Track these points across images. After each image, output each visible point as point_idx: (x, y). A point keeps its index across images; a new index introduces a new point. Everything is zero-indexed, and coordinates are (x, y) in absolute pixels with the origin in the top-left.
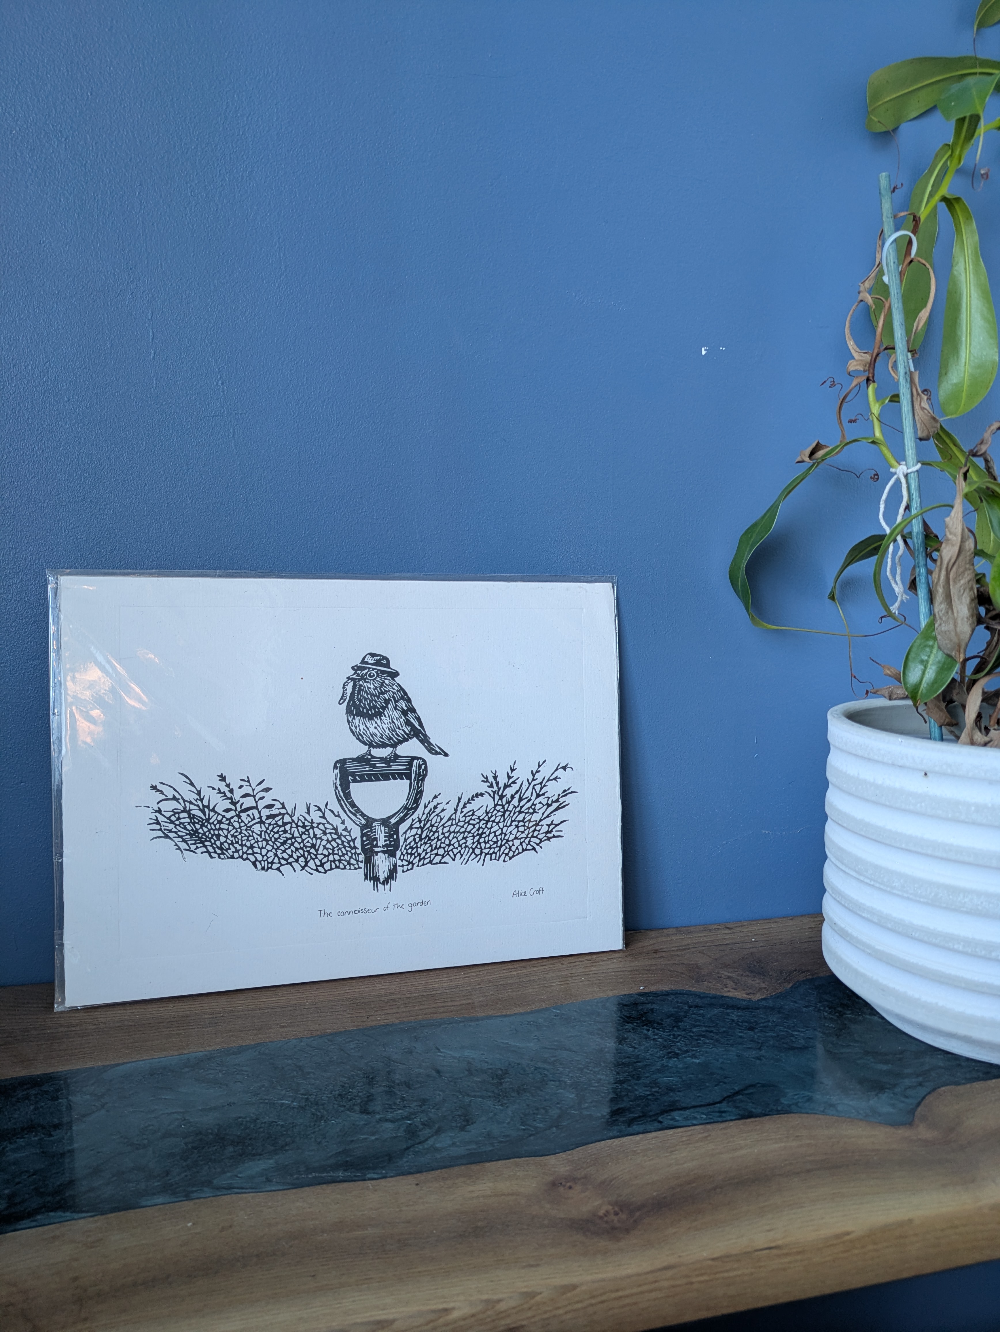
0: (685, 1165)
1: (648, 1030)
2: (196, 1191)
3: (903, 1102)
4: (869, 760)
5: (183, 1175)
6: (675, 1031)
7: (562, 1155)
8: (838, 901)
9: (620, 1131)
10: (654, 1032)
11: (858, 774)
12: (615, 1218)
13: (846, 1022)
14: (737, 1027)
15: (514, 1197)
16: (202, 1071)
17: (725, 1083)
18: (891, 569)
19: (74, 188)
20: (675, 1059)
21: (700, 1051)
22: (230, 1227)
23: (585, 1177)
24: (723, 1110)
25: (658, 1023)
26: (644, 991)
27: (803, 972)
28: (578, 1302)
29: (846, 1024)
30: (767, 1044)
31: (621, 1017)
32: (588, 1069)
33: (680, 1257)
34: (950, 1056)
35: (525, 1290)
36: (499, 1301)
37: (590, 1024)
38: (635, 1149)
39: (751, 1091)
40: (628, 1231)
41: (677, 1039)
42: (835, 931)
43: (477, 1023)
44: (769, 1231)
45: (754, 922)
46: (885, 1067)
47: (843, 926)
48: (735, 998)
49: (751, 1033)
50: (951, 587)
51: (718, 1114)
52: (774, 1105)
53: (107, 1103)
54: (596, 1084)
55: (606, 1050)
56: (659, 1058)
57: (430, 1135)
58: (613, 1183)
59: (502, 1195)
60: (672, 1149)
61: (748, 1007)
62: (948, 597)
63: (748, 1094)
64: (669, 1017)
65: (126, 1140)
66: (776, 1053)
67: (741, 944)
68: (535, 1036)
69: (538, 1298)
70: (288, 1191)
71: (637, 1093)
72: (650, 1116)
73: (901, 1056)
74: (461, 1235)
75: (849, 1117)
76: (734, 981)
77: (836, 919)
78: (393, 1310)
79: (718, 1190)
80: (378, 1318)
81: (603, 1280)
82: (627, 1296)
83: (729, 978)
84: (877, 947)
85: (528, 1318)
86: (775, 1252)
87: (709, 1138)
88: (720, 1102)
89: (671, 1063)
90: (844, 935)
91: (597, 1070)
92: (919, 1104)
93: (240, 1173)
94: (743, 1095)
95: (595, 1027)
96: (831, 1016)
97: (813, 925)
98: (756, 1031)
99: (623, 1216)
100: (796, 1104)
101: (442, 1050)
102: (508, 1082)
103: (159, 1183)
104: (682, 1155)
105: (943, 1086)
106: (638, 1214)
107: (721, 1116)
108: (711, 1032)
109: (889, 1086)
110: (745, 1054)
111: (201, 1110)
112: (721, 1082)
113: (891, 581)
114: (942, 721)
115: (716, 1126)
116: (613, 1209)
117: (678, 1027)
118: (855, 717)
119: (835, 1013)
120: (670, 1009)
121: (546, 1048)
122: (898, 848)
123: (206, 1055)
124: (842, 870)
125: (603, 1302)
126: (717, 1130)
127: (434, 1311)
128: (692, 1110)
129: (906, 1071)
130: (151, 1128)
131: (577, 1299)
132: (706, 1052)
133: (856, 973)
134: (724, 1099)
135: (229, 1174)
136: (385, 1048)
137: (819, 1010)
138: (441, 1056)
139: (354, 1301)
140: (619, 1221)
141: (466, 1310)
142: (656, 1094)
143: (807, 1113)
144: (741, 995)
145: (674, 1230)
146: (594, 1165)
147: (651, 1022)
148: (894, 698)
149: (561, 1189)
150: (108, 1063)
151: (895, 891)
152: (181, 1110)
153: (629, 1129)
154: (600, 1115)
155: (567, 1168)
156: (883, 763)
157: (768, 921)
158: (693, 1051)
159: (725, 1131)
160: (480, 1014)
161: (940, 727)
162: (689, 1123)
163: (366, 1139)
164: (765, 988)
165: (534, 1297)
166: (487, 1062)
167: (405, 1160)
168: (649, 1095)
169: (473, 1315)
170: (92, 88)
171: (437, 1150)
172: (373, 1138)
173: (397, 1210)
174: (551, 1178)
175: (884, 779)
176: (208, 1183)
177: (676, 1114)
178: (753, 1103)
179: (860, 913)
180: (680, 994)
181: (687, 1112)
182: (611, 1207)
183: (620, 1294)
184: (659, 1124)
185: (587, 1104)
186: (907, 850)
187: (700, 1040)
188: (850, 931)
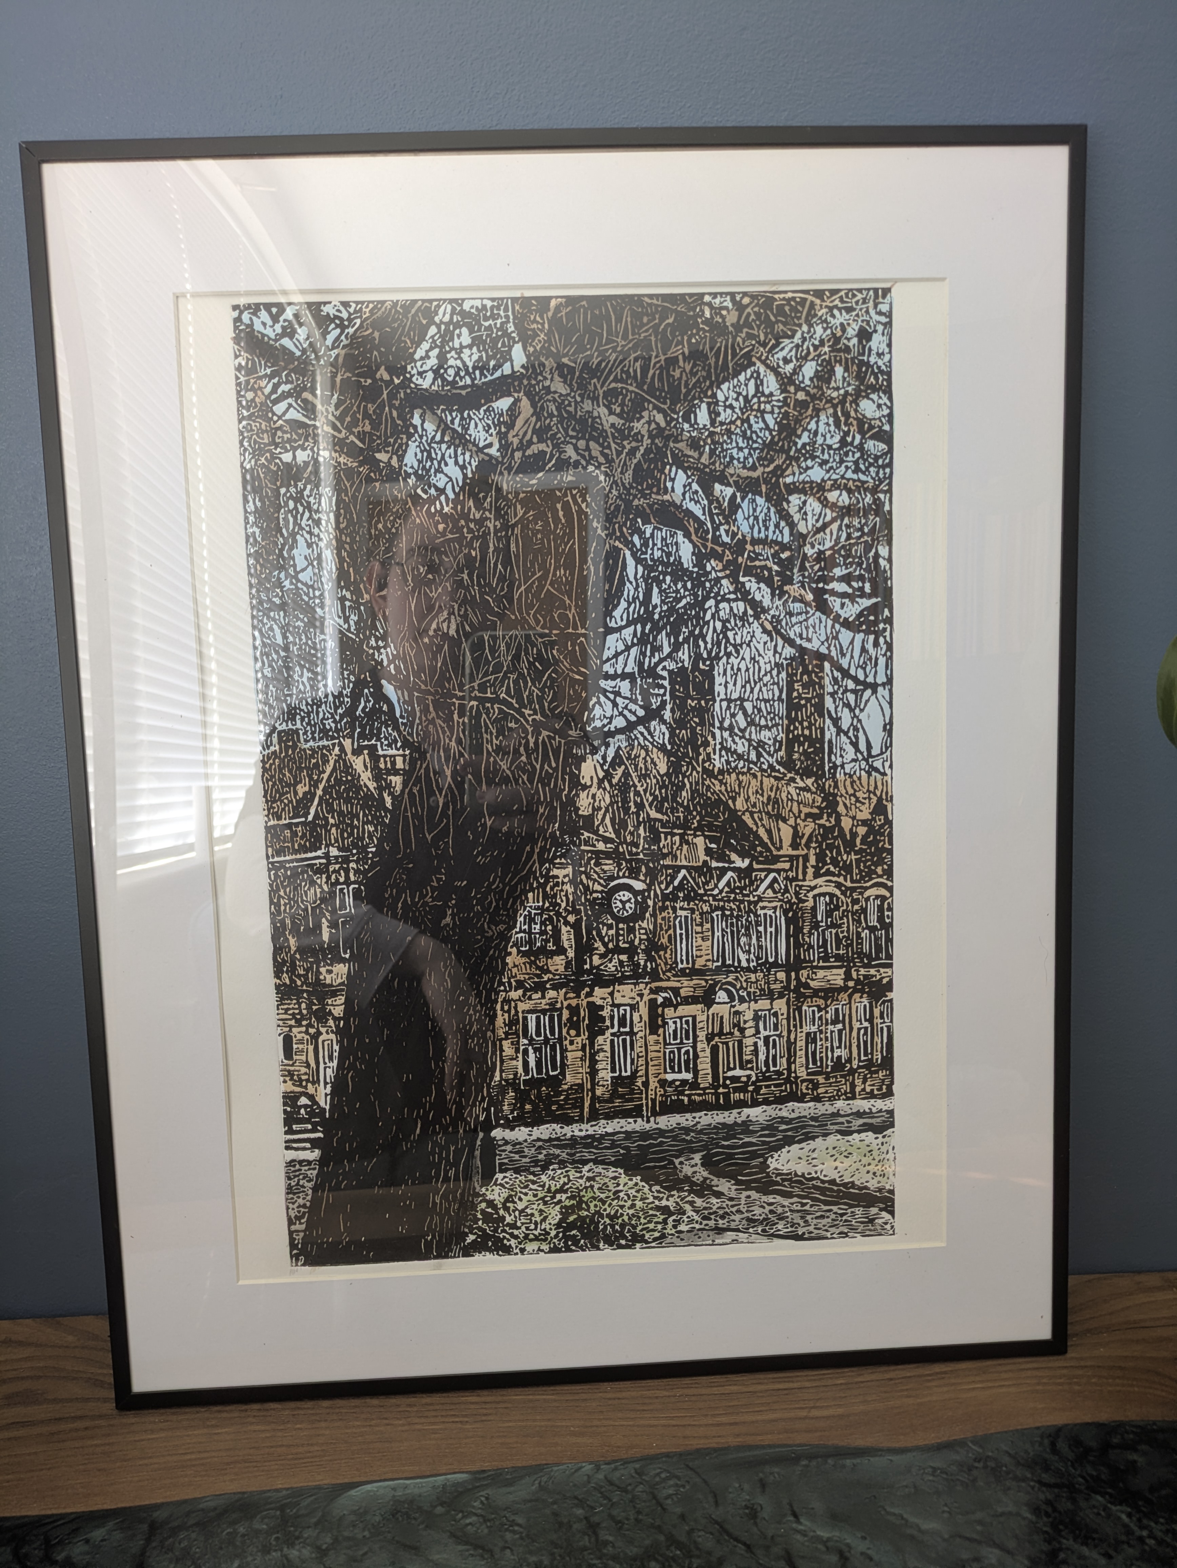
1: (1129, 1515)
25: (1145, 1500)
26: (1117, 1419)
31: (1083, 1477)
37: (1033, 1488)
43: (855, 1461)
68: (946, 1505)
95: (1042, 1496)
101: (802, 1520)
123: (469, 1480)
138: (799, 1532)
147: (1133, 1495)
150: (340, 1480)
160: (859, 1441)
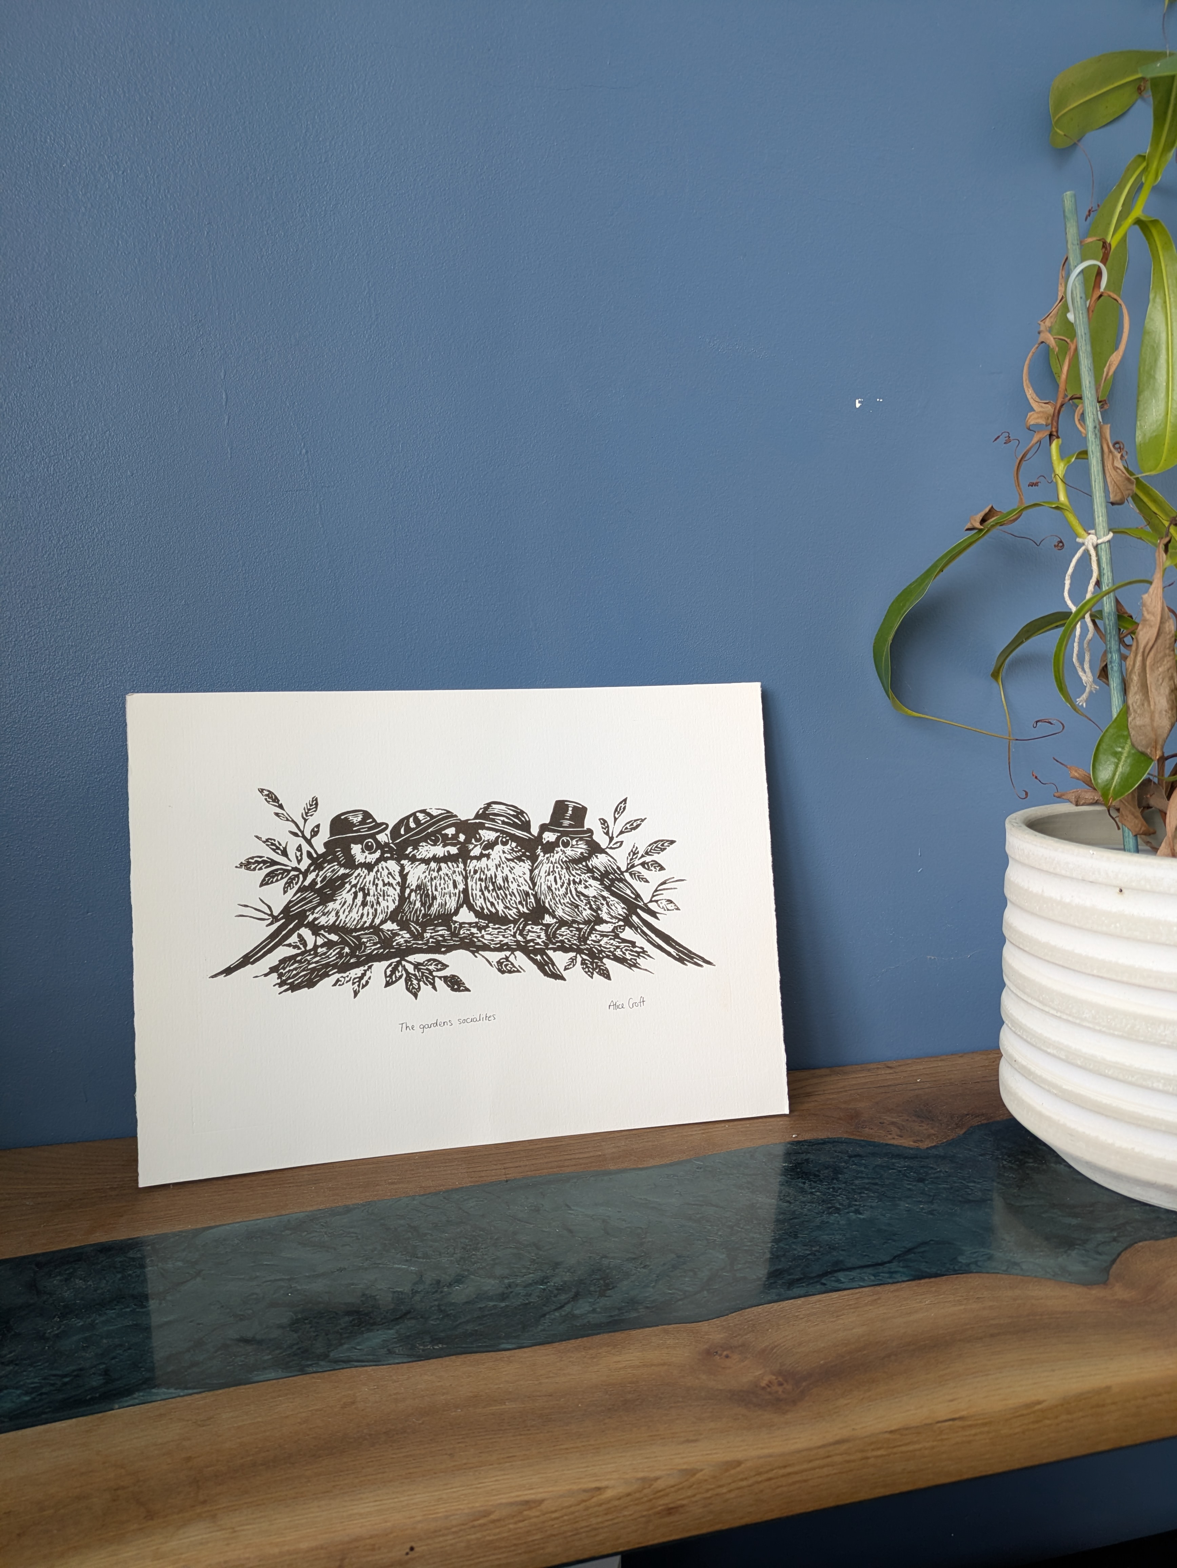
0: (854, 1330)
1: (804, 1183)
2: (311, 1365)
3: (1096, 1259)
4: (1056, 874)
5: (295, 1347)
6: (835, 1184)
7: (717, 1321)
8: (1019, 1036)
9: (779, 1295)
10: (810, 1185)
11: (1043, 891)
12: (780, 1389)
13: (1028, 1172)
14: (905, 1178)
15: (666, 1367)
16: (306, 1233)
17: (894, 1241)
18: (1077, 655)
19: (134, 228)
20: (836, 1215)
21: (864, 1206)
22: (353, 1403)
23: (743, 1345)
24: (892, 1270)
25: (815, 1176)
26: (796, 1140)
27: (976, 1117)
28: (742, 1480)
29: (1028, 1174)
30: (939, 1197)
31: (773, 1169)
32: (739, 1227)
33: (854, 1429)
34: (1148, 1207)
35: (685, 1467)
36: (656, 1479)
37: (738, 1177)
38: (797, 1314)
39: (923, 1249)
40: (794, 1402)
41: (837, 1192)
42: (1016, 1069)
43: (610, 1177)
44: (951, 1401)
45: (918, 1061)
46: (1074, 1221)
47: (1024, 1063)
48: (901, 1146)
49: (921, 1185)
50: (1148, 676)
51: (887, 1275)
52: (951, 1264)
53: (203, 1270)
54: (749, 1244)
55: (758, 1205)
56: (817, 1213)
57: (566, 1301)
58: (774, 1351)
59: (652, 1365)
60: (839, 1313)
61: (916, 1156)
62: (1144, 687)
63: (919, 1253)
64: (827, 1168)
65: (228, 1310)
66: (950, 1206)
67: (904, 1086)
68: (677, 1191)
69: (699, 1476)
70: (414, 1363)
71: (796, 1252)
72: (812, 1278)
73: (1091, 1209)
74: (609, 1409)
75: (1036, 1277)
76: (898, 1128)
77: (1017, 1056)
78: (541, 1490)
79: (893, 1358)
80: (526, 1498)
81: (770, 1456)
82: (796, 1473)
83: (893, 1123)
84: (1064, 1087)
85: (689, 1497)
86: (958, 1423)
87: (879, 1302)
88: (889, 1262)
89: (833, 1218)
90: (1027, 1074)
91: (748, 1227)
92: (1113, 1262)
93: (359, 1344)
94: (915, 1253)
96: (1010, 1165)
97: (986, 1063)
98: (927, 1182)
99: (788, 1387)
100: (976, 1263)
101: (573, 1208)
102: (649, 1242)
103: (270, 1357)
104: (850, 1320)
105: (1140, 1241)
106: (804, 1384)
107: (890, 1277)
108: (876, 1184)
109: (1079, 1242)
110: (915, 1208)
111: (309, 1277)
112: (889, 1240)
113: (1078, 668)
114: (1137, 829)
115: (887, 1287)
116: (776, 1379)
117: (837, 1179)
118: (1037, 826)
119: (1015, 1161)
120: (828, 1159)
121: (689, 1204)
122: (1089, 974)
123: (307, 1216)
124: (1023, 1000)
125: (770, 1479)
126: (887, 1292)
127: (585, 1491)
128: (858, 1271)
129: (1099, 1225)
130: (255, 1296)
131: (741, 1476)
132: (871, 1207)
133: (1040, 1115)
134: (895, 1258)
135: (346, 1346)
136: (508, 1206)
137: (998, 1158)
138: (571, 1214)
139: (496, 1481)
140: (783, 1392)
141: (621, 1490)
142: (817, 1254)
143: (988, 1273)
144: (907, 1142)
145: (846, 1402)
146: (753, 1331)
147: (806, 1174)
148: (1082, 803)
149: (717, 1357)
150: (199, 1226)
151: (1084, 1024)
152: (287, 1277)
153: (788, 1292)
154: (755, 1277)
155: (722, 1336)
156: (1072, 878)
157: (934, 1059)
158: (856, 1205)
159: (897, 1294)
161: (1136, 836)
162: (855, 1284)
163: (495, 1307)
164: (934, 1135)
165: (695, 1474)
166: (624, 1220)
167: (540, 1328)
168: (809, 1254)
169: (629, 1495)
170: (152, 112)
171: (575, 1317)
172: (503, 1304)
173: (536, 1382)
174: (706, 1347)
175: (1072, 897)
176: (325, 1356)
177: (841, 1276)
178: (926, 1262)
179: (1045, 1049)
180: (838, 1142)
181: (853, 1274)
182: (774, 1377)
183: (789, 1470)
184: (822, 1286)
185: (740, 1266)
186: (1098, 977)
187: (864, 1193)
188: (1033, 1069)
